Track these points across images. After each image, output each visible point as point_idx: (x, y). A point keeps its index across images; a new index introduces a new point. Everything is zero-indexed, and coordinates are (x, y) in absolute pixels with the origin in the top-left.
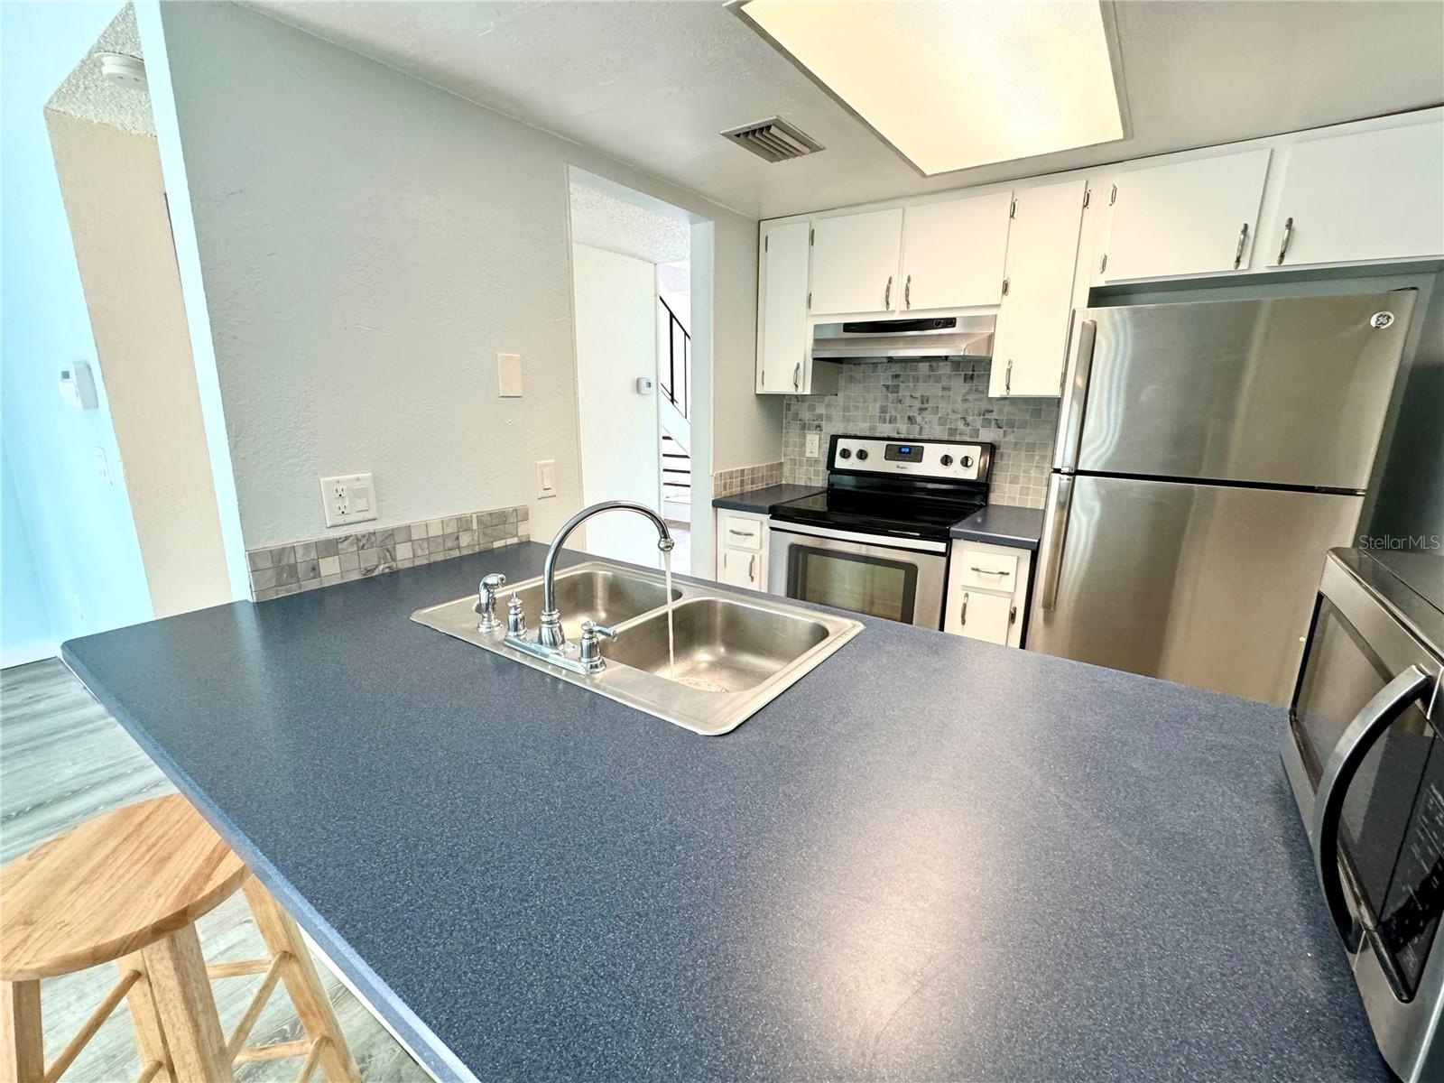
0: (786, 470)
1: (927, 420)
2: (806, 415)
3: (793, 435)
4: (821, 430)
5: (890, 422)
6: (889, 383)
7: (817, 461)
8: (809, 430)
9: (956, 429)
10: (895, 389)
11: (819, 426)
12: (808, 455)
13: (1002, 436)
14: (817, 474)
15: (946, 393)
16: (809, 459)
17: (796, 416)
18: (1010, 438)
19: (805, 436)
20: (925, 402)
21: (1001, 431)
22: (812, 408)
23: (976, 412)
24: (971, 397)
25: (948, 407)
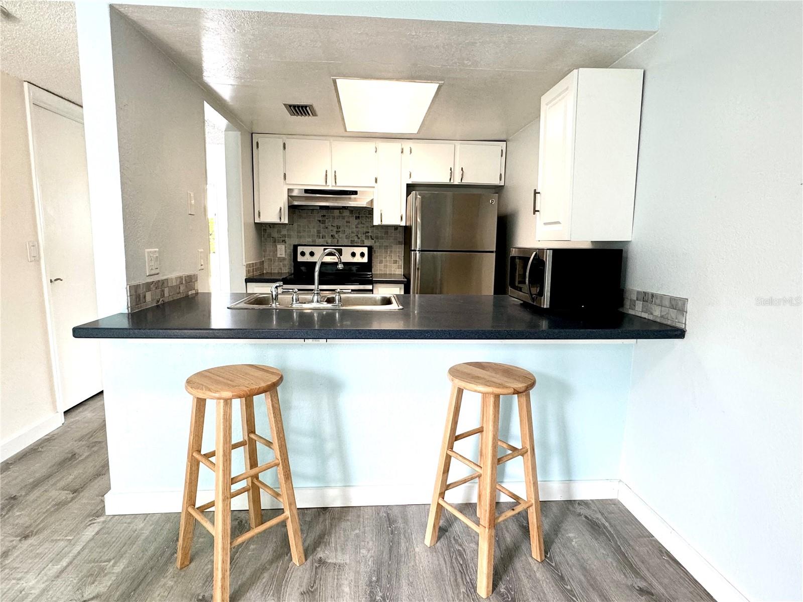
0: (266, 265)
1: (340, 236)
2: (276, 235)
3: (269, 247)
5: (322, 238)
6: (320, 219)
7: (284, 259)
8: (278, 242)
9: (354, 240)
10: (324, 222)
11: (284, 241)
13: (374, 243)
14: (284, 266)
15: (348, 224)
16: (279, 258)
17: (270, 236)
18: (377, 244)
19: (276, 247)
20: (339, 228)
22: (279, 232)
23: (362, 233)
24: (359, 226)
25: (349, 231)
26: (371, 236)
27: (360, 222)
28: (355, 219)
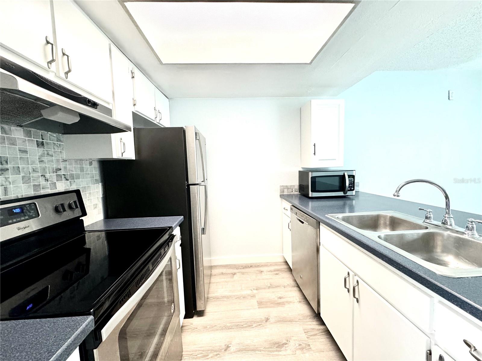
9: (40, 185)
15: (24, 155)
21: (68, 182)
23: (51, 171)
24: (45, 159)
25: (28, 168)
26: (65, 175)
27: (46, 152)
28: (36, 146)
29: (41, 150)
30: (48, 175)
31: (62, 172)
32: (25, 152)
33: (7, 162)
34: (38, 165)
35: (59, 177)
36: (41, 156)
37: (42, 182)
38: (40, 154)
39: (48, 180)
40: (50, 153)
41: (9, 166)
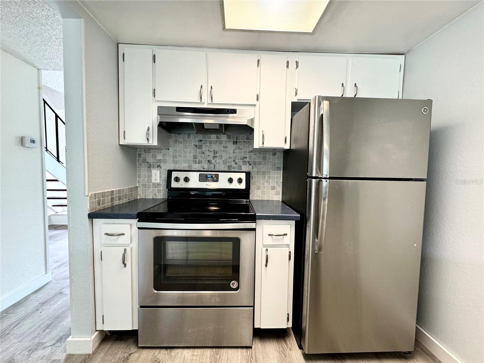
0: (140, 191)
1: (217, 162)
2: (150, 160)
3: (143, 171)
4: (161, 168)
5: (199, 163)
6: (197, 144)
7: (159, 184)
8: (153, 168)
10: (200, 147)
11: (159, 166)
12: (153, 181)
13: (252, 169)
14: (159, 191)
15: (226, 149)
16: (154, 184)
17: (145, 161)
18: (255, 169)
19: (151, 171)
20: (216, 153)
21: (251, 167)
22: (154, 156)
23: (239, 158)
24: (237, 151)
25: (227, 156)
26: (249, 161)
27: (238, 147)
28: (233, 144)
29: (235, 146)
30: (237, 161)
31: (247, 160)
32: (226, 147)
33: (217, 153)
34: (232, 155)
35: (245, 163)
36: (235, 149)
37: (233, 164)
38: (234, 149)
39: (237, 164)
40: (241, 147)
41: (217, 155)
